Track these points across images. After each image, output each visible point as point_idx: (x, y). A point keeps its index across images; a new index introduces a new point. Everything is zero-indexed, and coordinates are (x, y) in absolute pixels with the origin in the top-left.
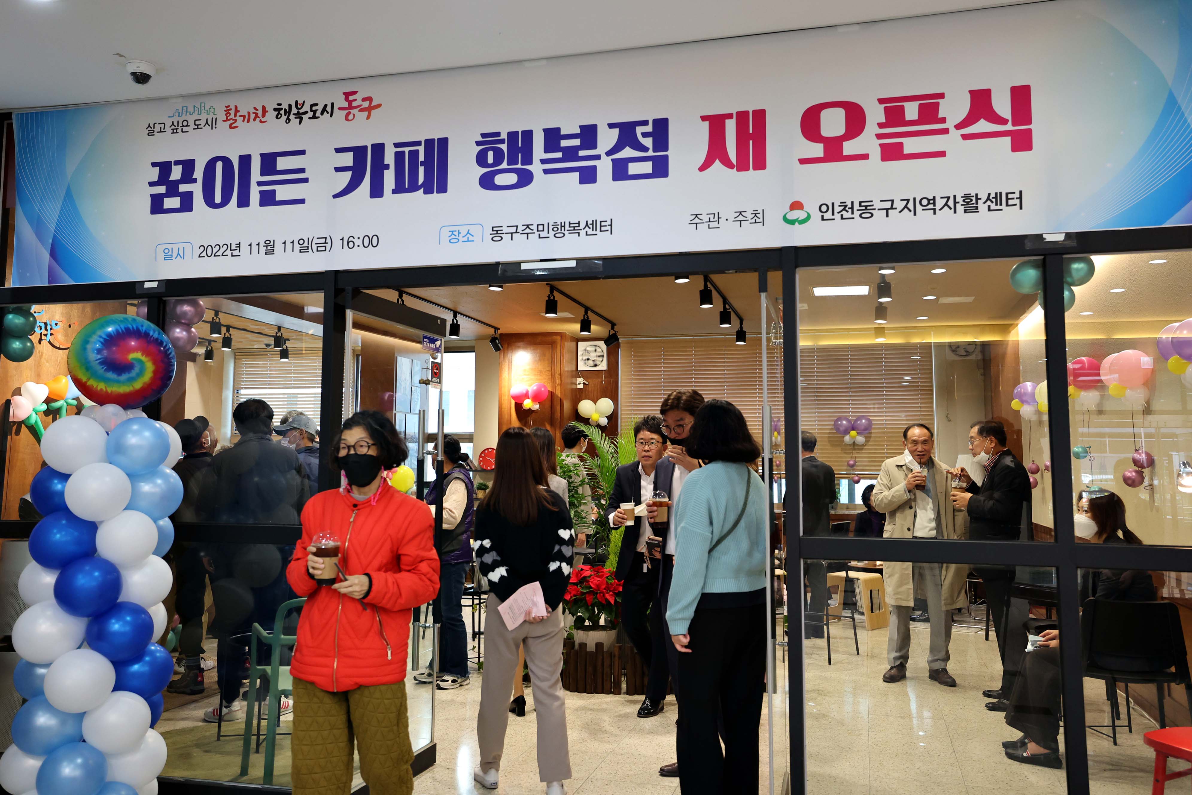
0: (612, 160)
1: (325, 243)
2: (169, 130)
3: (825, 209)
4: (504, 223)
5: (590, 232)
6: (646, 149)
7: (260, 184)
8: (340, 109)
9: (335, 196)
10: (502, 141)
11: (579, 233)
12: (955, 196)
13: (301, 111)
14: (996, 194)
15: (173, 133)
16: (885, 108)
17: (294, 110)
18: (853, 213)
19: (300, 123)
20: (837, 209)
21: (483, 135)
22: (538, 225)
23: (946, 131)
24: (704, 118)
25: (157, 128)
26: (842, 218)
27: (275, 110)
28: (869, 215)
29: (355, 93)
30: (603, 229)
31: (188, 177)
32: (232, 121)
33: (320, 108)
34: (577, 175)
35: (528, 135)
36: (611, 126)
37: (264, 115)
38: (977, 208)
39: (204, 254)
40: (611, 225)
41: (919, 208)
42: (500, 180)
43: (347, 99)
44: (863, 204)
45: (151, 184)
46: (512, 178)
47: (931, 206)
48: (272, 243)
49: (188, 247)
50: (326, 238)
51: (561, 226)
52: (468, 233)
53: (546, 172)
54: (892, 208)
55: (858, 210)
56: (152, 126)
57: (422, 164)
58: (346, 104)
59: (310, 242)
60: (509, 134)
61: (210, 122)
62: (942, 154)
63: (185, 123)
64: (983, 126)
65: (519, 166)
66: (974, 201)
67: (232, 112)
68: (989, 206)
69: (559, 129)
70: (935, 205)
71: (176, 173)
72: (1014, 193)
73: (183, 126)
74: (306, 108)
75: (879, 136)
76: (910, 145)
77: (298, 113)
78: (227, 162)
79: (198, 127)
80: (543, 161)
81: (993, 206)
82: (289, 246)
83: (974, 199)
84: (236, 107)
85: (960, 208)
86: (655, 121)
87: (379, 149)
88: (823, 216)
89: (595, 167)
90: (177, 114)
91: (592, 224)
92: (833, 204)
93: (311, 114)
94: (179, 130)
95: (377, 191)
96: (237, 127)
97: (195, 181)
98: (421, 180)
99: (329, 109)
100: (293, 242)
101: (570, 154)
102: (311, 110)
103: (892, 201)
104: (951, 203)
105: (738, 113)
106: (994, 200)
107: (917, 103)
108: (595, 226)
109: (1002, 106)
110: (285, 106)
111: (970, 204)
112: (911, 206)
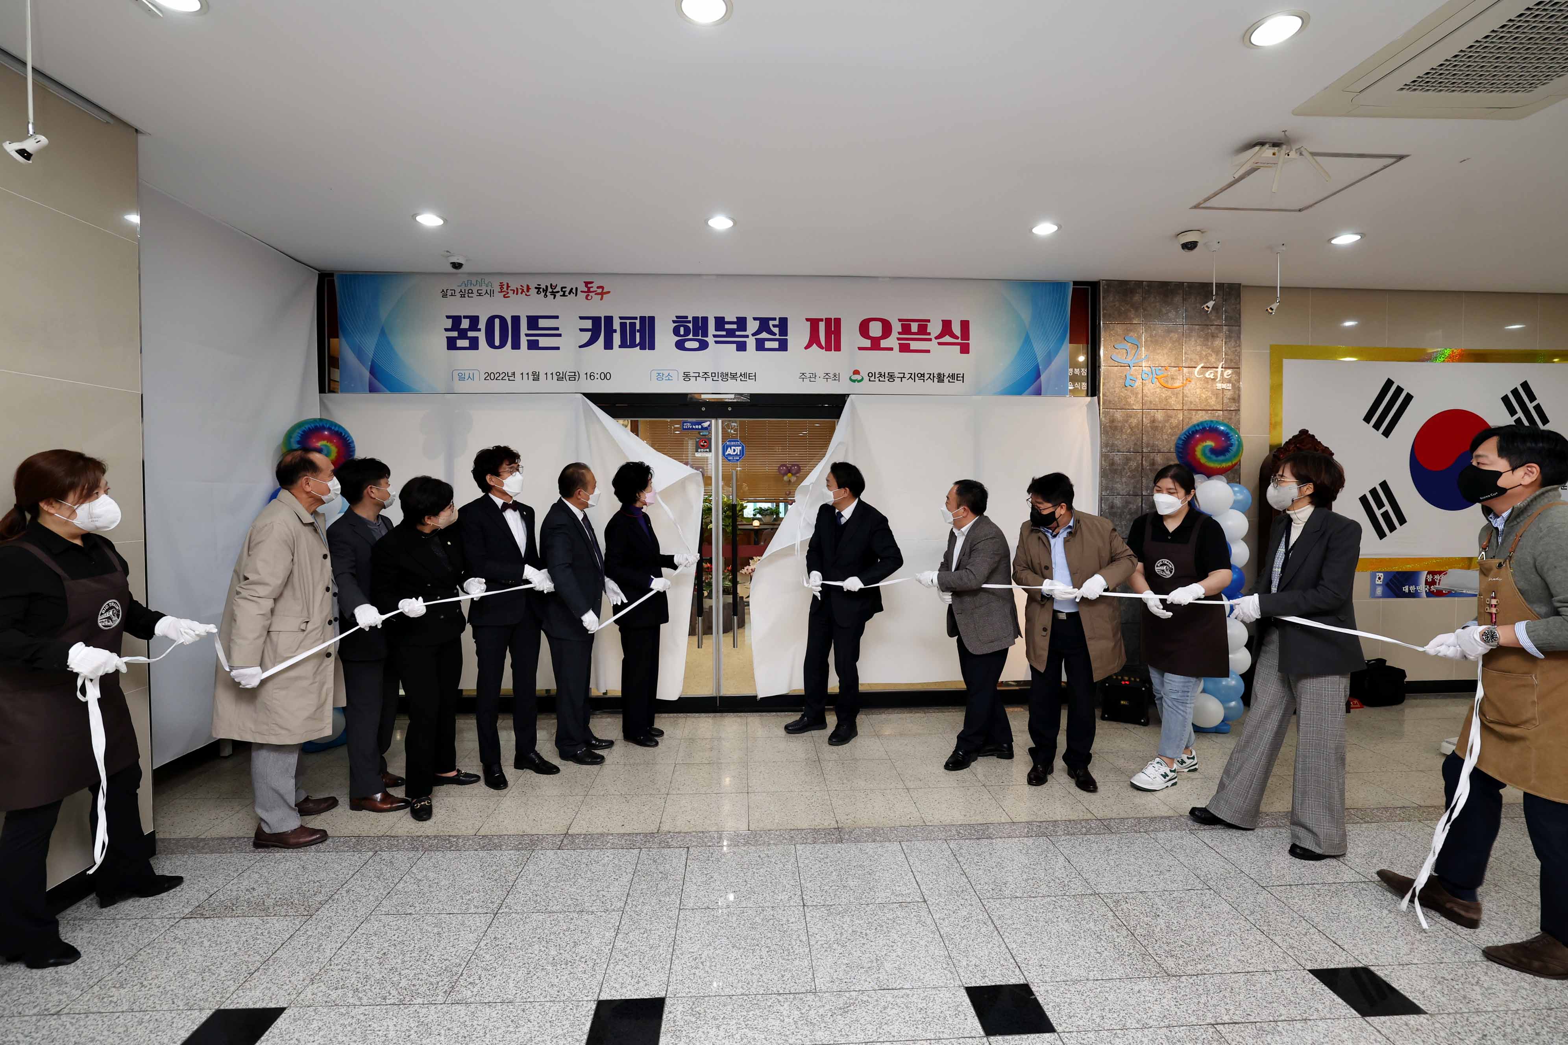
0: (755, 339)
1: (576, 375)
2: (458, 295)
3: (871, 375)
4: (691, 370)
5: (743, 379)
6: (775, 334)
7: (527, 335)
8: (582, 292)
9: (580, 347)
10: (689, 322)
11: (736, 379)
12: (933, 374)
13: (555, 291)
14: (953, 374)
15: (461, 297)
16: (902, 324)
17: (550, 290)
18: (885, 379)
19: (554, 298)
20: (877, 376)
21: (677, 317)
22: (712, 373)
23: (930, 340)
24: (807, 320)
25: (449, 293)
26: (879, 381)
27: (536, 288)
28: (893, 380)
29: (592, 283)
30: (750, 378)
31: (474, 325)
32: (505, 293)
33: (568, 290)
34: (735, 345)
35: (705, 320)
36: (755, 319)
37: (528, 291)
38: (944, 380)
39: (488, 378)
40: (755, 376)
41: (917, 378)
42: (688, 345)
43: (586, 286)
44: (890, 374)
45: (446, 330)
46: (696, 345)
47: (922, 378)
48: (537, 374)
49: (476, 373)
50: (575, 373)
53: (716, 342)
54: (904, 377)
55: (887, 377)
56: (445, 291)
57: (638, 331)
58: (586, 289)
59: (564, 374)
60: (693, 317)
61: (489, 292)
62: (928, 351)
63: (470, 291)
64: (947, 339)
65: (700, 337)
67: (505, 287)
68: (949, 380)
69: (724, 318)
71: (465, 324)
72: (960, 374)
73: (469, 293)
74: (558, 289)
75: (899, 339)
76: (914, 345)
77: (553, 292)
78: (503, 320)
79: (480, 295)
80: (715, 336)
81: (951, 380)
82: (549, 376)
83: (942, 376)
84: (508, 284)
85: (936, 380)
86: (780, 318)
87: (609, 320)
88: (870, 379)
89: (745, 342)
90: (464, 285)
91: (744, 374)
92: (875, 373)
93: (562, 293)
94: (466, 295)
95: (608, 345)
96: (509, 297)
97: (479, 330)
98: (638, 341)
99: (574, 291)
100: (552, 374)
101: (731, 333)
102: (562, 291)
103: (904, 374)
104: (932, 377)
105: (826, 319)
106: (951, 377)
107: (917, 324)
108: (746, 376)
109: (957, 329)
110: (543, 286)
111: (940, 378)
112: (912, 377)
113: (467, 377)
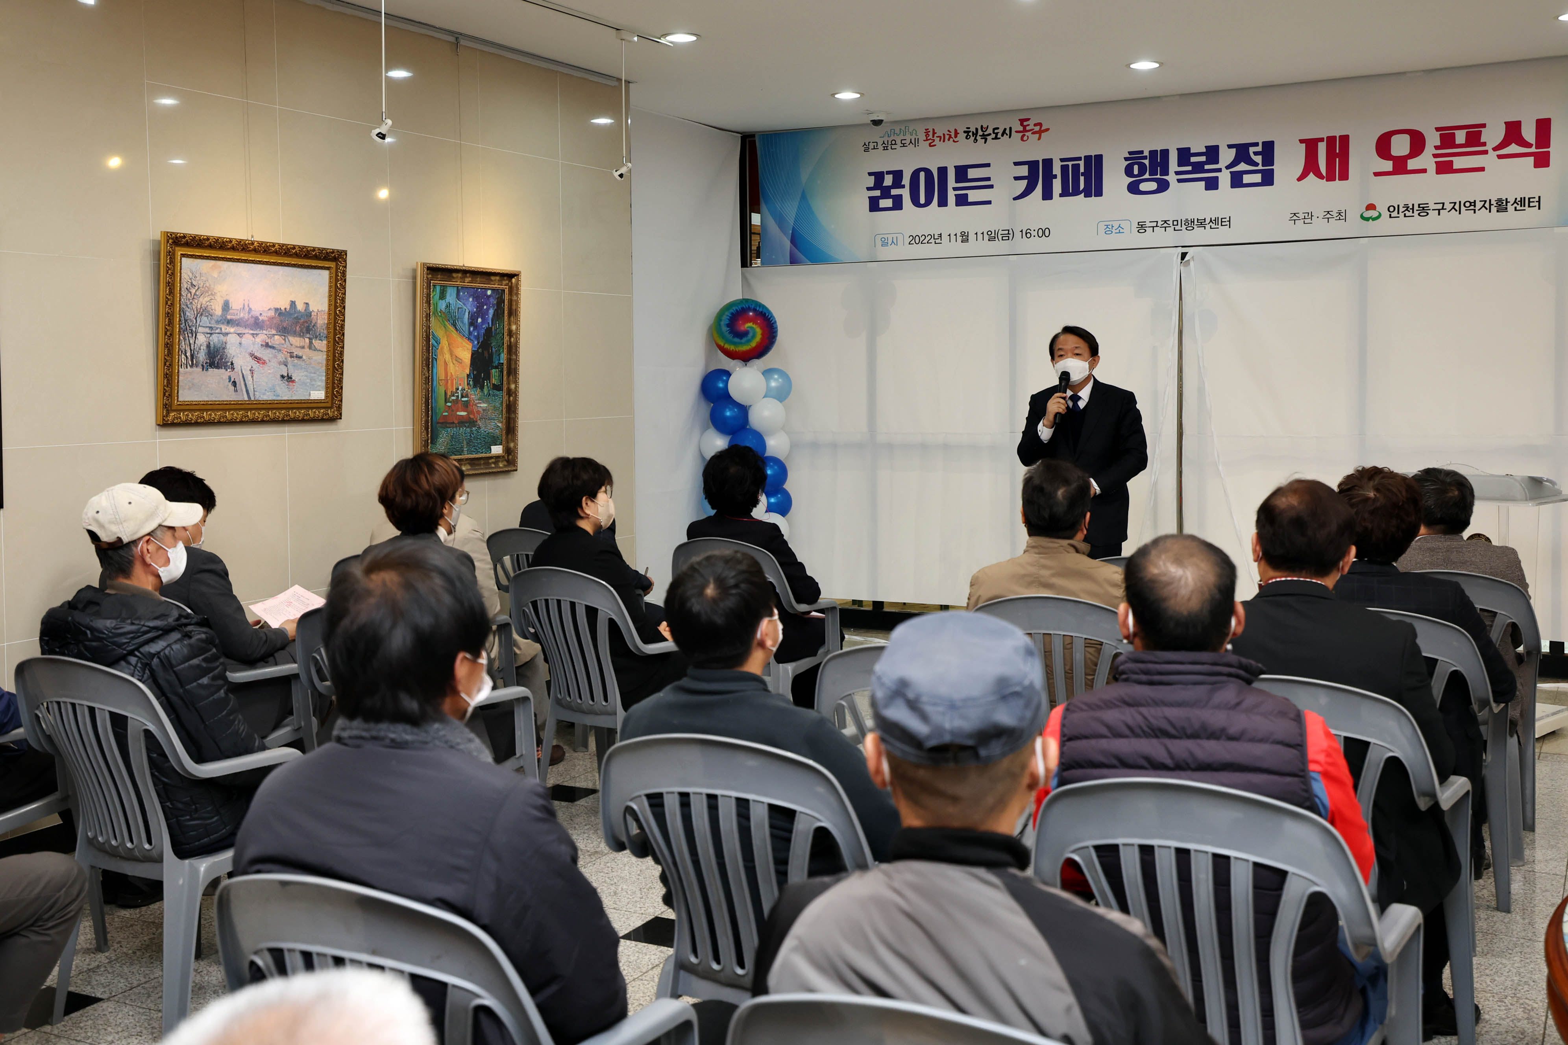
0: (1230, 172)
1: (1008, 234)
2: (881, 147)
3: (1392, 209)
4: (1147, 219)
5: (1213, 226)
6: (1257, 164)
7: (955, 189)
8: (1017, 132)
9: (1015, 199)
10: (1145, 158)
11: (1205, 227)
12: (1490, 200)
13: (985, 133)
14: (1521, 198)
15: (884, 150)
16: (1441, 134)
17: (980, 133)
18: (1413, 212)
19: (985, 143)
20: (1401, 209)
21: (1130, 153)
22: (1173, 221)
23: (1486, 152)
24: (1301, 141)
25: (871, 146)
26: (1405, 216)
27: (965, 132)
28: (1426, 214)
29: (1028, 120)
30: (1223, 224)
31: (897, 183)
32: (931, 141)
33: (1000, 131)
34: (1203, 183)
35: (1165, 153)
36: (1230, 146)
37: (956, 137)
38: (1506, 208)
39: (913, 242)
40: (1229, 221)
41: (1463, 208)
42: (1143, 187)
43: (1022, 124)
44: (1421, 206)
45: (869, 189)
46: (1153, 186)
47: (1472, 207)
48: (966, 234)
49: (900, 237)
50: (1009, 230)
51: (1191, 222)
52: (1119, 226)
53: (1179, 181)
54: (1443, 209)
55: (1417, 210)
56: (867, 144)
57: (1083, 174)
58: (1021, 129)
59: (997, 233)
60: (1150, 152)
61: (913, 142)
62: (1482, 169)
64: (1514, 148)
65: (1158, 176)
66: (1504, 204)
67: (931, 134)
68: (1516, 208)
69: (1189, 149)
70: (1475, 207)
71: (888, 181)
72: (1535, 198)
73: (892, 144)
74: (990, 131)
75: (1435, 156)
76: (1459, 162)
77: (983, 135)
78: (928, 172)
79: (904, 145)
80: (1177, 173)
81: (1519, 207)
82: (980, 236)
83: (1504, 202)
84: (934, 130)
85: (1494, 209)
86: (1264, 143)
87: (1048, 163)
88: (1390, 215)
89: (1217, 178)
90: (887, 135)
91: (1215, 220)
92: (1398, 206)
93: (993, 136)
94: (889, 148)
95: (1047, 195)
96: (935, 145)
97: (903, 187)
98: (1082, 187)
99: (1008, 132)
100: (983, 233)
101: (1198, 168)
102: (994, 133)
103: (1443, 204)
104: (1487, 205)
105: (1328, 137)
106: (1519, 203)
107: (1465, 131)
108: (1217, 222)
109: (1529, 133)
110: (973, 129)
111: (1502, 206)
112: (1456, 207)
113: (890, 242)
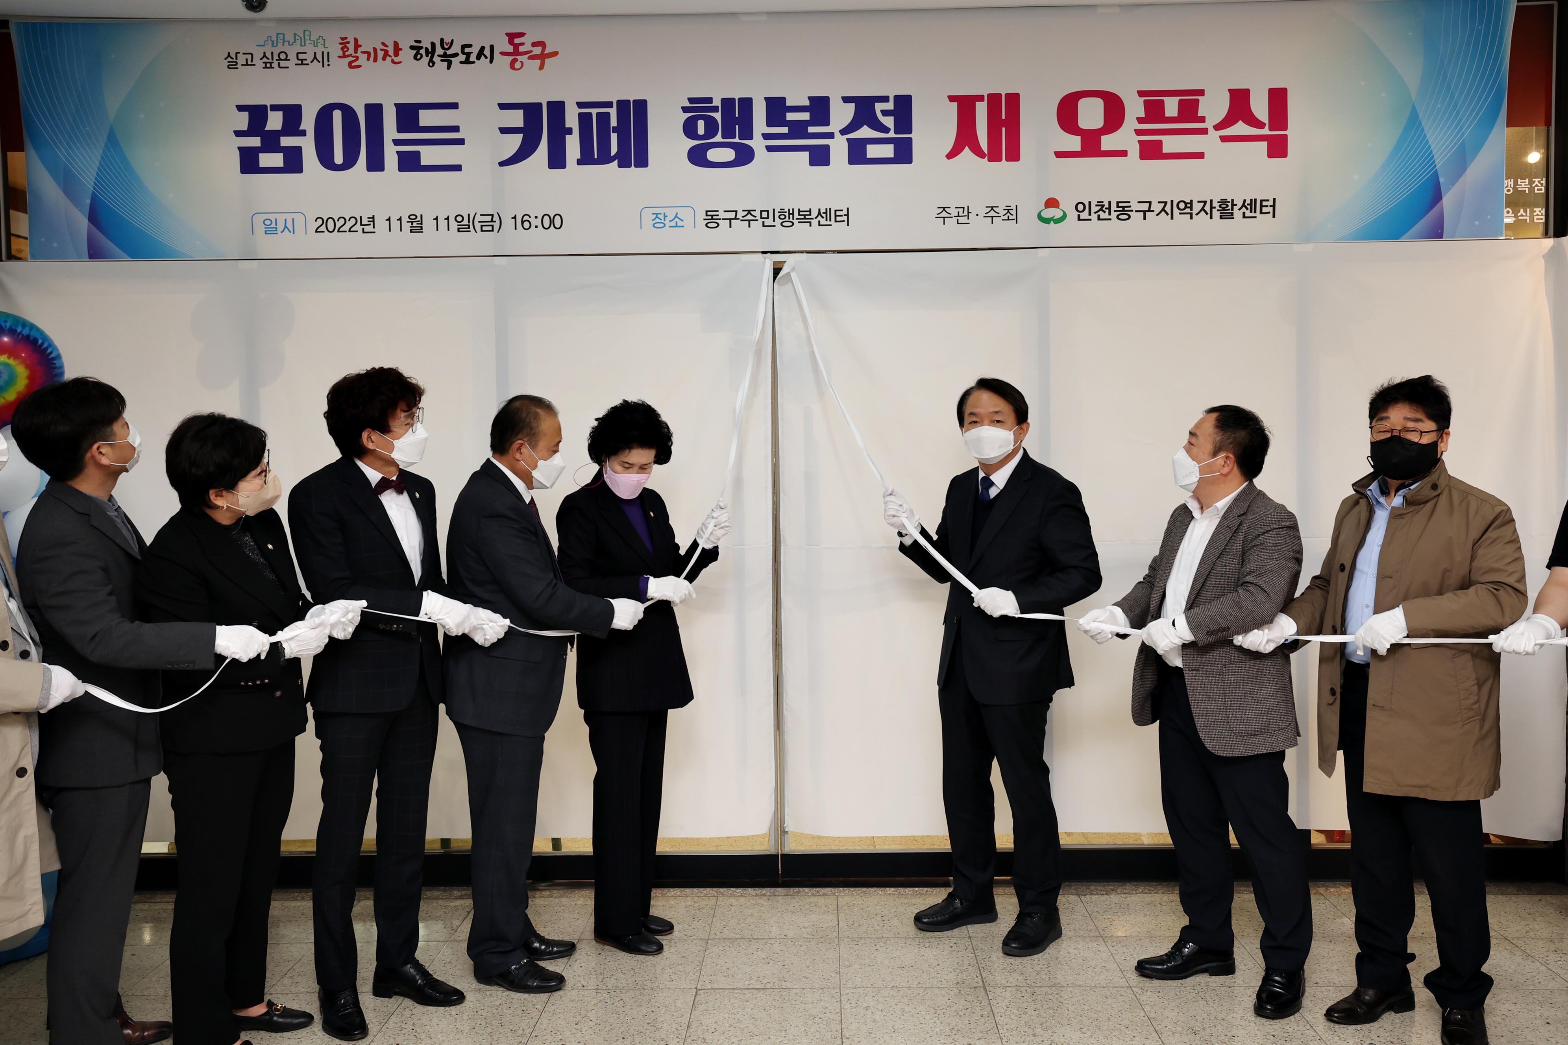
0: (848, 139)
1: (492, 221)
2: (260, 64)
3: (1081, 207)
4: (720, 207)
5: (823, 221)
6: (886, 130)
7: (397, 142)
8: (502, 53)
9: (502, 164)
10: (715, 109)
11: (810, 223)
12: (1211, 201)
13: (449, 52)
14: (1251, 200)
15: (266, 67)
16: (1145, 101)
17: (439, 51)
18: (1110, 214)
19: (449, 68)
20: (1094, 209)
21: (691, 100)
22: (761, 211)
23: (1204, 131)
24: (952, 99)
25: (241, 59)
26: (1099, 219)
27: (412, 48)
28: (1127, 217)
29: (522, 35)
30: (838, 219)
31: (292, 127)
32: (351, 59)
33: (475, 50)
34: (806, 155)
35: (747, 104)
36: (846, 100)
37: (396, 54)
38: (1232, 214)
39: (323, 228)
40: (847, 215)
41: (1176, 211)
42: (714, 155)
43: (511, 42)
44: (1120, 205)
45: (238, 134)
46: (729, 155)
47: (1188, 210)
48: (419, 219)
49: (299, 219)
50: (492, 215)
51: (789, 214)
52: (676, 217)
53: (770, 149)
54: (1149, 210)
55: (1115, 211)
56: (233, 56)
57: (615, 130)
58: (510, 49)
59: (472, 219)
60: (724, 101)
61: (319, 57)
62: (1200, 156)
63: (283, 56)
64: (1240, 128)
65: (737, 140)
66: (1230, 207)
67: (351, 46)
68: (1244, 213)
69: (784, 99)
70: (1191, 210)
71: (275, 121)
72: (1268, 200)
73: (280, 59)
74: (456, 49)
75: (1138, 132)
76: (1170, 144)
77: (445, 55)
78: (348, 112)
79: (302, 62)
80: (766, 136)
81: (1248, 214)
82: (443, 223)
83: (1230, 204)
84: (356, 40)
85: (1216, 214)
86: (896, 97)
87: (557, 109)
88: (1079, 216)
89: (827, 147)
90: (270, 42)
91: (826, 213)
92: (1090, 203)
93: (462, 58)
94: (275, 65)
95: (557, 160)
96: (359, 66)
97: (303, 133)
98: (614, 150)
99: (487, 52)
100: (447, 219)
101: (798, 130)
102: (463, 52)
103: (1150, 203)
104: (1207, 208)
105: (989, 95)
106: (1249, 207)
107: (1177, 99)
108: (829, 216)
109: (1260, 108)
110: (426, 44)
111: (1226, 210)
112: (1168, 209)
113: (280, 227)
